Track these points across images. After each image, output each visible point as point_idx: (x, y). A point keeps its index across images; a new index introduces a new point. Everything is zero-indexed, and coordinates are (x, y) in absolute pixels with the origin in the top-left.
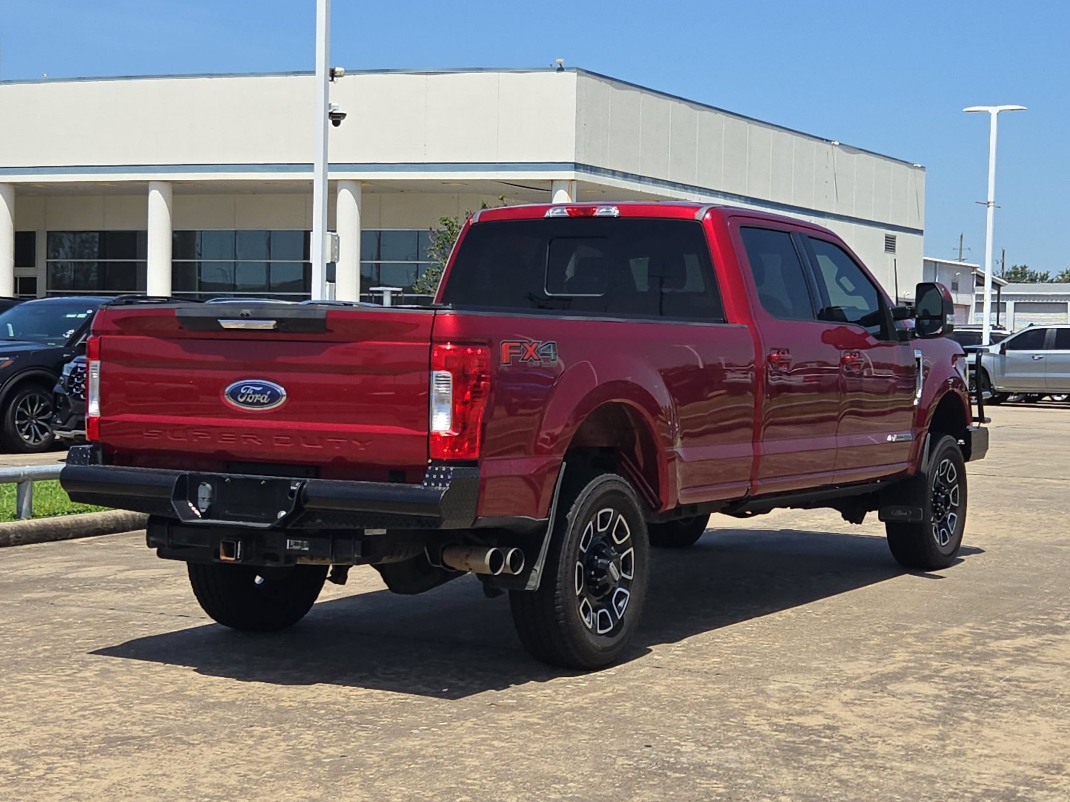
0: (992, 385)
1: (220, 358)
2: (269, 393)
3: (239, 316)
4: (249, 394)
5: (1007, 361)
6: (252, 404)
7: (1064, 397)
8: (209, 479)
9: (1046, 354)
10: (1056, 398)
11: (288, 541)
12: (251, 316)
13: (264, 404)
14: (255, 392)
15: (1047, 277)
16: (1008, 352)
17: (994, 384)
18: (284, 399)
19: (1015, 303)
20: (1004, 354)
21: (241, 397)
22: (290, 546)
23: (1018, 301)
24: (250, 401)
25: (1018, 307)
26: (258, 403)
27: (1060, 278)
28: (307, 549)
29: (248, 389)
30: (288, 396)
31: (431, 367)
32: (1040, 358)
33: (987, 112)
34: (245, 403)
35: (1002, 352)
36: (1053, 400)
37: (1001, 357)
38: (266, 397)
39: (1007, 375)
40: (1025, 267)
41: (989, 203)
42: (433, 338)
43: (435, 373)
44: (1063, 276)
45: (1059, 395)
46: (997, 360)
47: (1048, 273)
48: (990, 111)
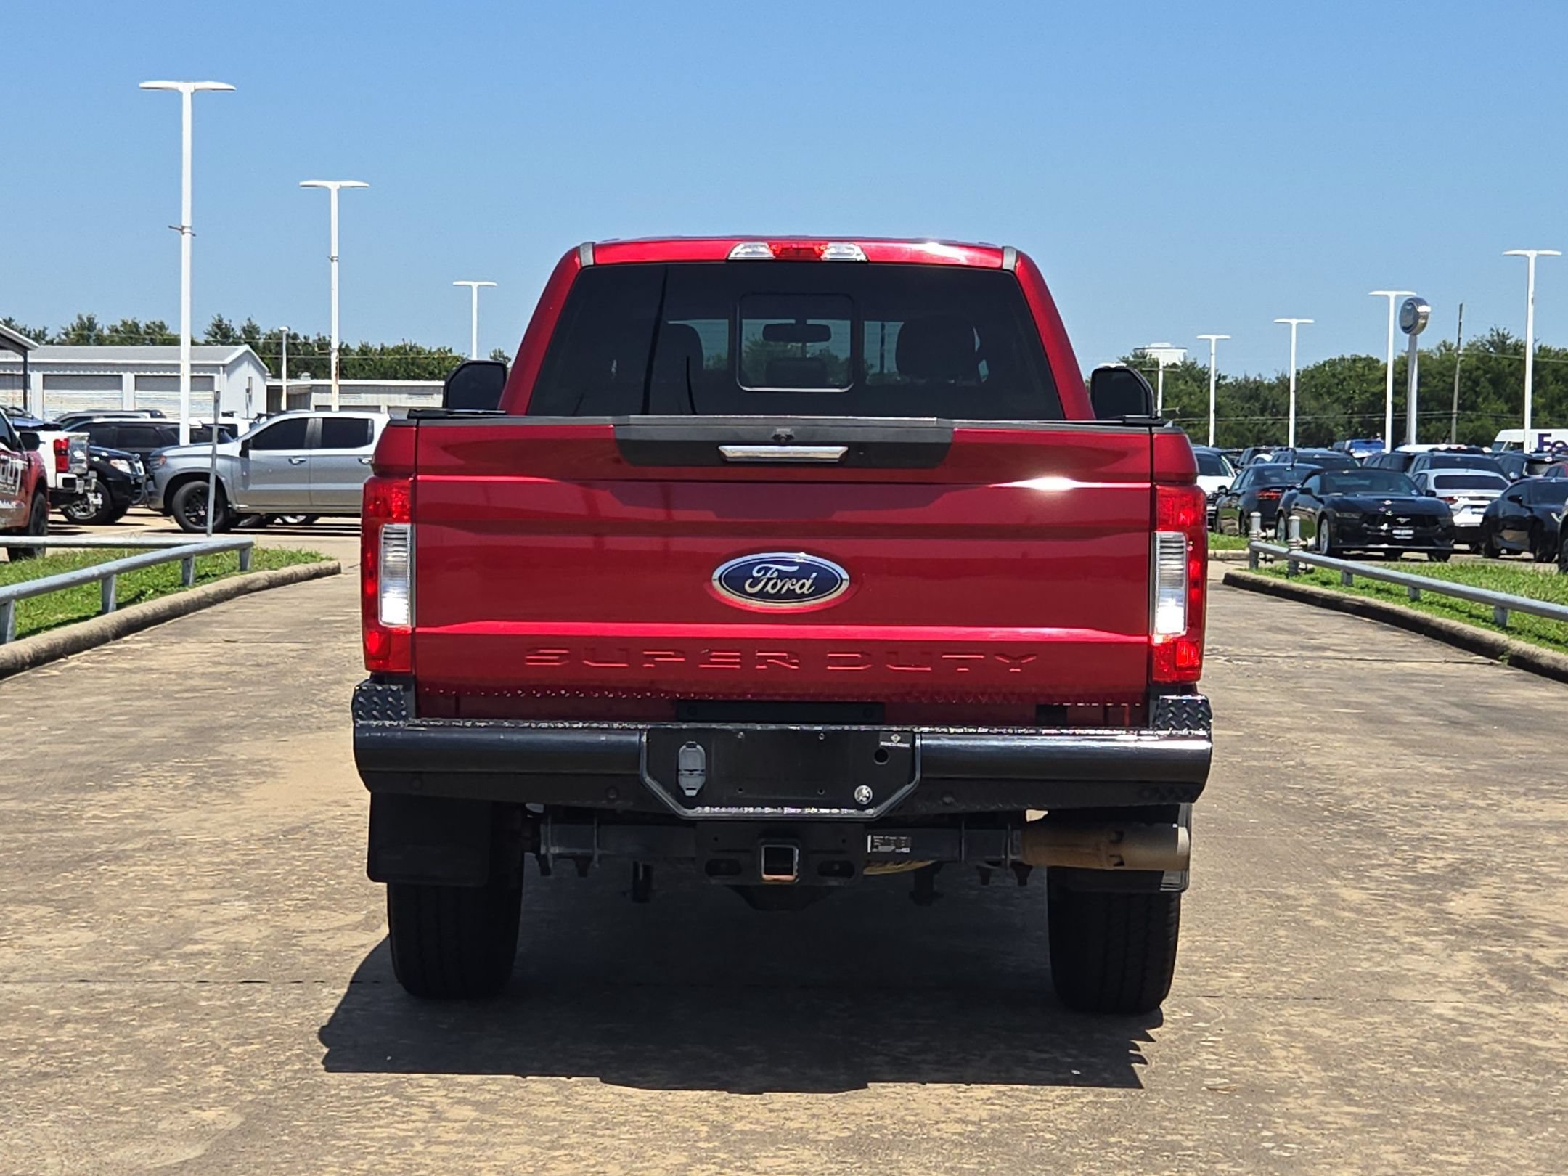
0: (230, 503)
1: (710, 516)
2: (814, 575)
3: (770, 438)
4: (769, 580)
5: (252, 467)
6: (778, 597)
7: (302, 518)
8: (699, 736)
9: (310, 456)
10: (289, 519)
11: (869, 838)
12: (796, 439)
13: (803, 596)
14: (782, 575)
15: (45, 335)
16: (252, 453)
17: (233, 502)
18: (845, 585)
19: (44, 376)
20: (247, 455)
21: (751, 586)
22: (872, 846)
23: (48, 373)
24: (773, 592)
25: (49, 382)
26: (790, 595)
27: (63, 337)
28: (906, 850)
29: (768, 569)
30: (851, 581)
31: (1153, 525)
32: (301, 461)
33: (176, 90)
34: (762, 595)
35: (244, 453)
36: (285, 523)
37: (242, 462)
38: (808, 584)
39: (252, 487)
40: (11, 319)
41: (183, 228)
42: (1155, 476)
43: (1160, 535)
44: (66, 334)
45: (294, 516)
46: (237, 465)
47: (45, 329)
48: (181, 89)
